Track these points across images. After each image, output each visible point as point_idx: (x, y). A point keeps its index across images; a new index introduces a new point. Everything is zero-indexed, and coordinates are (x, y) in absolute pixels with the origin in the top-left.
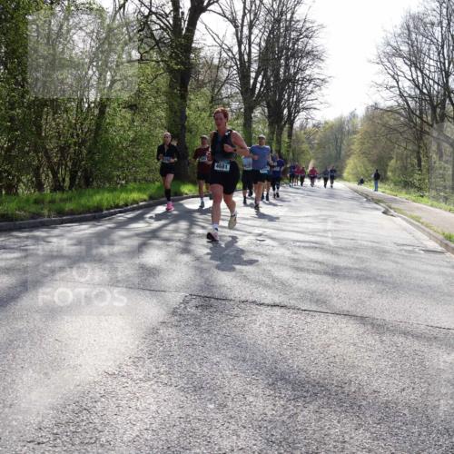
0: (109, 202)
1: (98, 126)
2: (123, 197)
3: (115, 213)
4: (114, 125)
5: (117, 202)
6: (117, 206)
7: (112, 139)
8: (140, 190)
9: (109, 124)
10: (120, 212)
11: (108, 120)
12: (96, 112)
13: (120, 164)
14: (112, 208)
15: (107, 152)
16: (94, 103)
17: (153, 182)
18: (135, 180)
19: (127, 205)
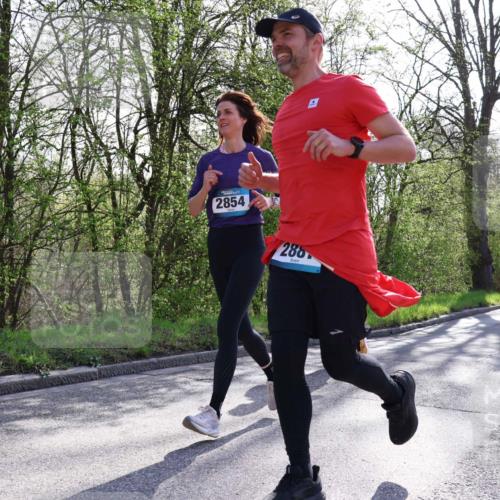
0: (405, 316)
1: (390, 234)
2: (421, 310)
3: (413, 328)
4: (407, 232)
5: (415, 315)
6: (415, 320)
7: (405, 246)
8: (439, 302)
9: (402, 230)
10: (420, 326)
11: (400, 227)
12: (387, 218)
13: (416, 274)
14: (409, 322)
15: (400, 261)
16: (384, 209)
17: (452, 292)
18: (433, 291)
19: (426, 319)
